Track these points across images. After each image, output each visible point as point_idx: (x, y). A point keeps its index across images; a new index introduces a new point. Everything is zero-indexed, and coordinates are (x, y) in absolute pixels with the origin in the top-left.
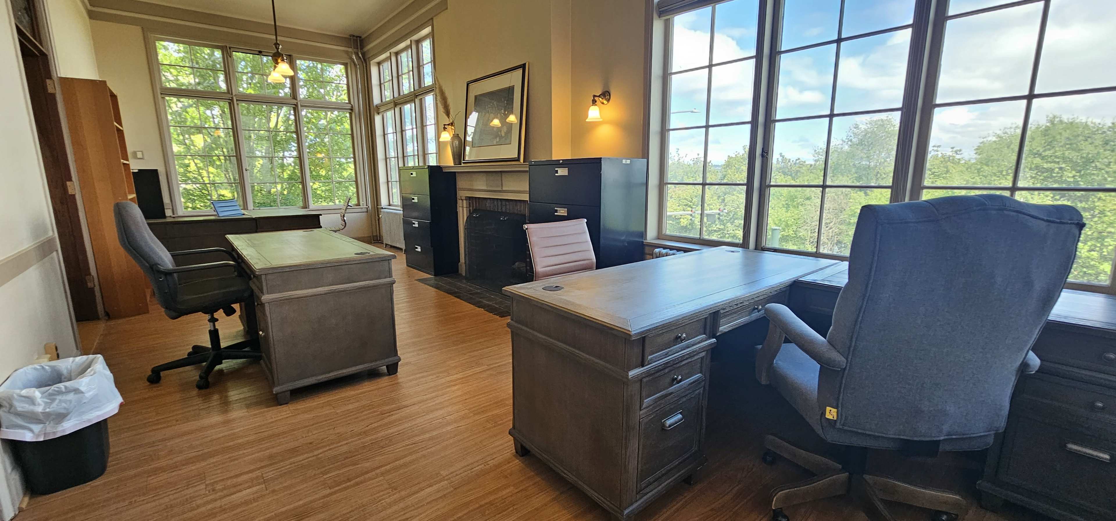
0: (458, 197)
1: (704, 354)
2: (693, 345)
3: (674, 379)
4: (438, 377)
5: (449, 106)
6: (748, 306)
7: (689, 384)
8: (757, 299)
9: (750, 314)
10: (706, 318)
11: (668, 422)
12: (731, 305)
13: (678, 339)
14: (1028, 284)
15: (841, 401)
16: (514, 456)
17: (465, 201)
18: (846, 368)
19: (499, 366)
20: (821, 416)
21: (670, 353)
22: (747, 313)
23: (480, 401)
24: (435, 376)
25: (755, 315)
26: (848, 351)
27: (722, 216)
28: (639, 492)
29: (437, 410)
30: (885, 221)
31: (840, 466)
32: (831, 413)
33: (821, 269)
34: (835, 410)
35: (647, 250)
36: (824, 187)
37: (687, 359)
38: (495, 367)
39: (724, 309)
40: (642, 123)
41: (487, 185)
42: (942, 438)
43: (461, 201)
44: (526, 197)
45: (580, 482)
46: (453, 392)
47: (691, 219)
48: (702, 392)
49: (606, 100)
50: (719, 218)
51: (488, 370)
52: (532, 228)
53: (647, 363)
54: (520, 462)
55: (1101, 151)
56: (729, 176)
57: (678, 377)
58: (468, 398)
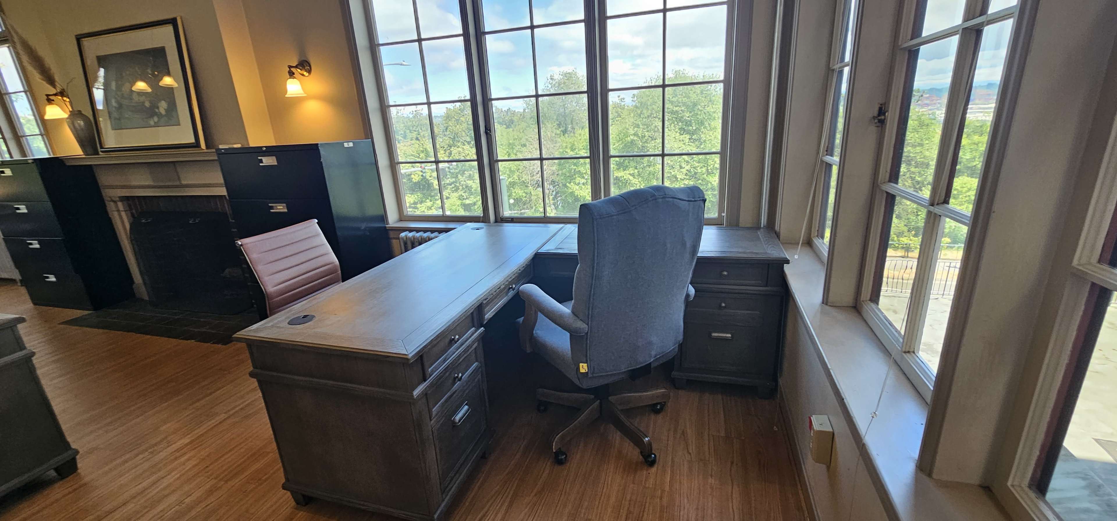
0: (106, 199)
1: (476, 344)
2: (466, 341)
3: (455, 378)
4: (152, 453)
5: (50, 69)
6: (504, 288)
7: (469, 376)
8: (510, 280)
9: (507, 294)
10: (472, 313)
11: (457, 418)
12: (491, 293)
13: (452, 342)
14: (684, 244)
15: (588, 357)
16: (296, 509)
17: (120, 204)
18: (587, 333)
19: (242, 409)
20: (577, 370)
21: (448, 357)
22: (504, 294)
23: (229, 462)
24: (147, 454)
25: (511, 293)
26: (587, 319)
27: (452, 169)
28: (444, 491)
29: (166, 496)
30: (598, 217)
31: (592, 396)
32: (583, 368)
33: (552, 237)
34: (586, 365)
35: (392, 234)
36: (541, 159)
37: (463, 355)
38: (236, 412)
39: (486, 299)
40: (357, 98)
41: (154, 181)
42: (652, 360)
43: (112, 203)
44: (223, 191)
45: (382, 508)
46: (184, 464)
47: (422, 176)
48: (480, 377)
49: (306, 71)
50: (449, 172)
51: (229, 417)
52: (247, 244)
53: (428, 376)
54: (305, 513)
55: (700, 98)
56: (450, 127)
57: (458, 375)
58: (210, 465)
